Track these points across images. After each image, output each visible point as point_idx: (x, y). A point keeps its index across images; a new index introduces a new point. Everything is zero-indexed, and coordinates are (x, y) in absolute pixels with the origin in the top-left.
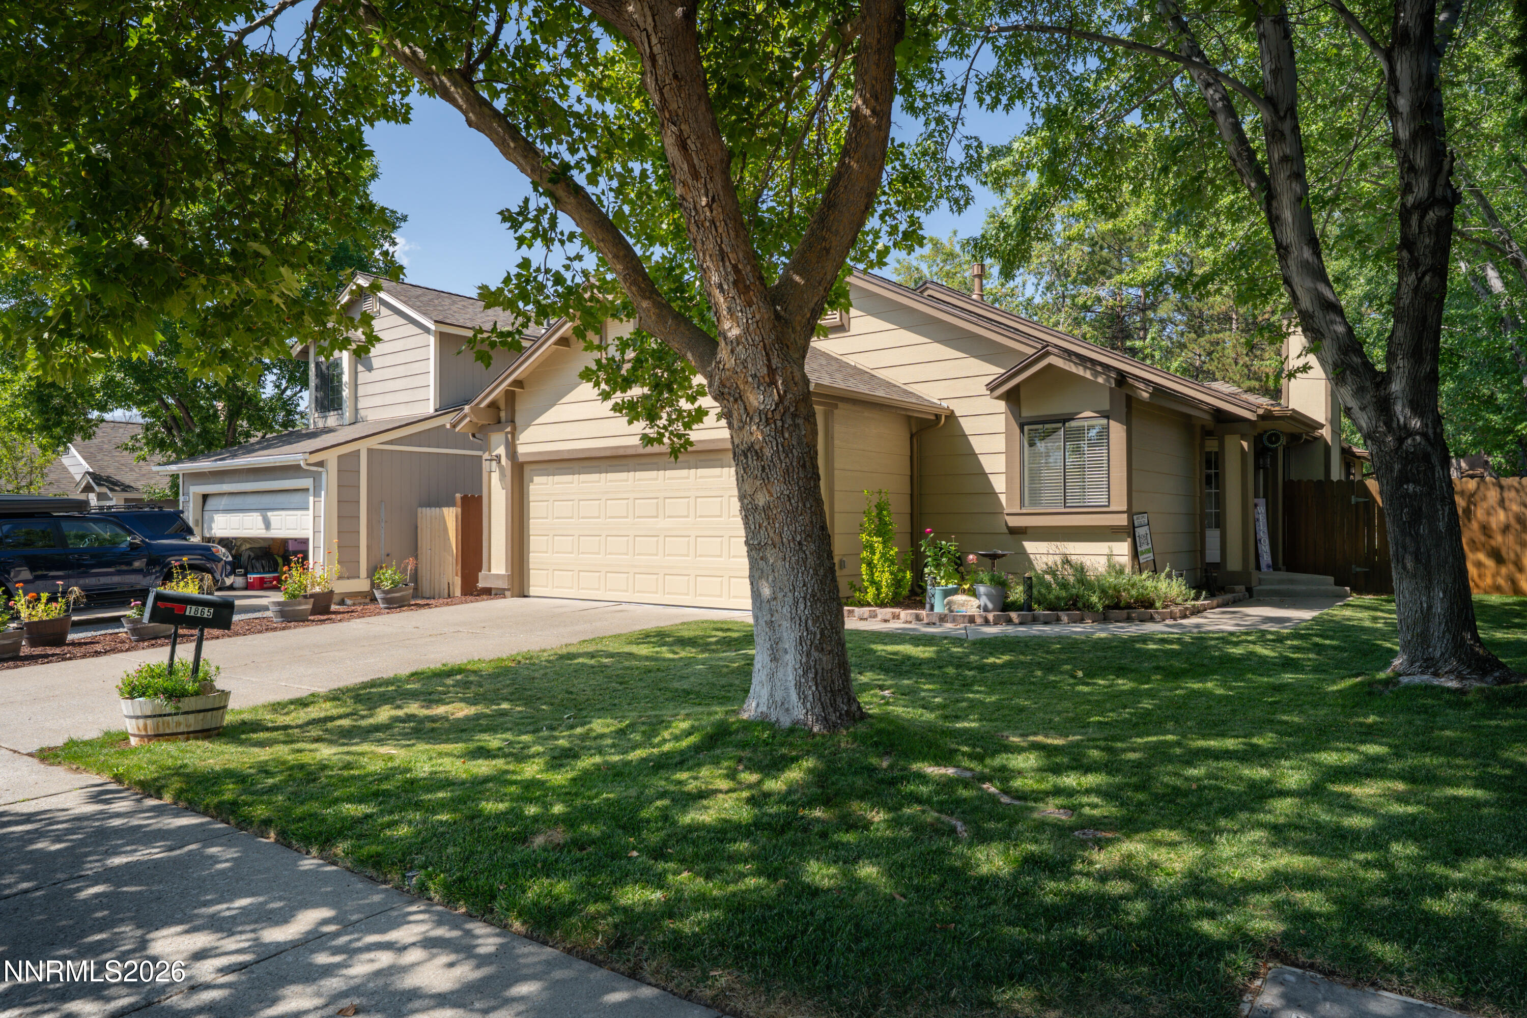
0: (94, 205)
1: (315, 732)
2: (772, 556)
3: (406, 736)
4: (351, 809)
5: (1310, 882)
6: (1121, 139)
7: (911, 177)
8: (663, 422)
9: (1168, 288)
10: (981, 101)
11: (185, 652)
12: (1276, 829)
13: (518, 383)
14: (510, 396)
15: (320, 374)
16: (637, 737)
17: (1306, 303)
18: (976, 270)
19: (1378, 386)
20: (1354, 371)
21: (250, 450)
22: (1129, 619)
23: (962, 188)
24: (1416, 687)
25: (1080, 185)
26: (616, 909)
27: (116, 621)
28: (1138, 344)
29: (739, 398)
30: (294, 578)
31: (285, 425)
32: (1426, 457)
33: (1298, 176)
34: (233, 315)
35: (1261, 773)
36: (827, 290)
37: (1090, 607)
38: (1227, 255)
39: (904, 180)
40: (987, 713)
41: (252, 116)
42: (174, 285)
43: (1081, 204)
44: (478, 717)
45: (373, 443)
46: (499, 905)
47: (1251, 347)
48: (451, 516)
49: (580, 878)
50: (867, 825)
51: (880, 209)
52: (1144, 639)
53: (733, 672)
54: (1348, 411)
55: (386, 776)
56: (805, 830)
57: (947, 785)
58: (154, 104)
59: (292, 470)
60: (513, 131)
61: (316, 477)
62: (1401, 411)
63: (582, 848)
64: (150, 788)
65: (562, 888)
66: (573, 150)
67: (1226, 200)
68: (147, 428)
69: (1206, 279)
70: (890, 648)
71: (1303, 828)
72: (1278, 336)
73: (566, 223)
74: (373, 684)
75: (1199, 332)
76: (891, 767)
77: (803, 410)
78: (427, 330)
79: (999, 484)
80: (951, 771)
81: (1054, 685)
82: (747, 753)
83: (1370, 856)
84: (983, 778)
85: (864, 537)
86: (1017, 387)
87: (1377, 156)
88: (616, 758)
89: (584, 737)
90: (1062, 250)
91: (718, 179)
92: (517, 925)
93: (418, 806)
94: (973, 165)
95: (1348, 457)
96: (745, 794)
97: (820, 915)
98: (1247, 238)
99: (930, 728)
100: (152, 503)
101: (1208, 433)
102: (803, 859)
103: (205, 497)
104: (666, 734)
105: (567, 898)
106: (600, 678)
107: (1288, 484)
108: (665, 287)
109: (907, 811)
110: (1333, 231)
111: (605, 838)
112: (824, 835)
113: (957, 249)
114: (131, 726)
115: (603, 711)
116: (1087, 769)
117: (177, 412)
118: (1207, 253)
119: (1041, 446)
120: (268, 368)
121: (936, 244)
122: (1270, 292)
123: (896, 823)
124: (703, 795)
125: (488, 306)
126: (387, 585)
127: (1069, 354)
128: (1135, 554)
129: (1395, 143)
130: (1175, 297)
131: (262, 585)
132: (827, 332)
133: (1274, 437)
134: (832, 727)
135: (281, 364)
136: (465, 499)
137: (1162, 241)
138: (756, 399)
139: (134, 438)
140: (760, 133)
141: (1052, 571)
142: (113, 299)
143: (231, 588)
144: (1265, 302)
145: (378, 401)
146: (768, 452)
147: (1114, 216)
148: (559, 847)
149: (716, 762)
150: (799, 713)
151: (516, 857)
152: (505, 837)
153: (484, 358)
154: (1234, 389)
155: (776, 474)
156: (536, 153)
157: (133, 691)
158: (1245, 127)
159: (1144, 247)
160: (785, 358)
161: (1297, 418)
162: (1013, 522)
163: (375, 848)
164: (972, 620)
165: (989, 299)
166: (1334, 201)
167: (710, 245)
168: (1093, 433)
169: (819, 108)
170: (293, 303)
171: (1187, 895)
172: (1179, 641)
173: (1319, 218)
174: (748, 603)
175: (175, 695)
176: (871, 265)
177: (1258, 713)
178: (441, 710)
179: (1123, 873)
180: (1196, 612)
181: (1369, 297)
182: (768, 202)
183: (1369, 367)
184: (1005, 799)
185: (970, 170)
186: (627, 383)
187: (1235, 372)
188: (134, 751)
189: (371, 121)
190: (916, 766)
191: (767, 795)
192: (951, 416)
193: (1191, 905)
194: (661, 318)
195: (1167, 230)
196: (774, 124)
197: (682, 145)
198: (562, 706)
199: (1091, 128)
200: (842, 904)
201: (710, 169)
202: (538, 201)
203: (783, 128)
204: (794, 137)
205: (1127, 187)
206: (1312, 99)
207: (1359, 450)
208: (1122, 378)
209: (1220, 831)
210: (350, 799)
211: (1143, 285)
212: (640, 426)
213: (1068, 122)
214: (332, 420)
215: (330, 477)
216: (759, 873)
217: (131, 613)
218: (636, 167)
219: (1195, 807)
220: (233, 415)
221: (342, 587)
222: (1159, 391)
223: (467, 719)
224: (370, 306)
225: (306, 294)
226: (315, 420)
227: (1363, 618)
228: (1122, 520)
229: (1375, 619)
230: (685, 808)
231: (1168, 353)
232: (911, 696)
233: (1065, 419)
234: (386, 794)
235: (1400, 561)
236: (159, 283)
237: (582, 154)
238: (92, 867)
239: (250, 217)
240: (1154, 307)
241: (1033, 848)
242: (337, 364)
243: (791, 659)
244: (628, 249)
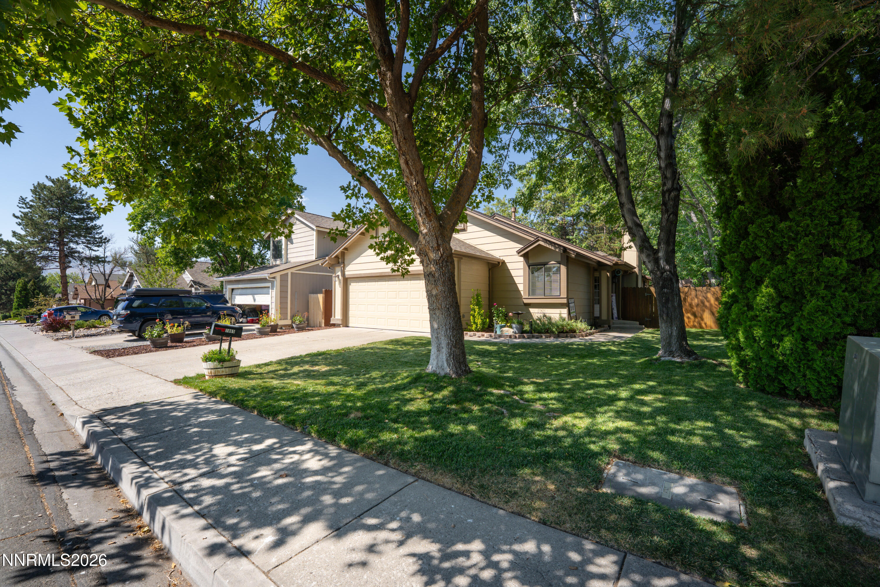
0: (196, 185)
1: (271, 375)
2: (438, 312)
3: (304, 377)
4: (284, 403)
5: (628, 431)
6: (565, 164)
7: (489, 176)
8: (399, 264)
9: (582, 218)
10: (515, 149)
11: (225, 346)
12: (617, 412)
13: (346, 249)
14: (343, 254)
15: (274, 245)
16: (388, 378)
17: (630, 224)
18: (513, 210)
19: (655, 254)
20: (647, 249)
21: (249, 272)
22: (567, 337)
23: (508, 180)
24: (667, 361)
25: (550, 180)
26: (380, 441)
27: (201, 334)
28: (571, 237)
29: (426, 255)
30: (264, 319)
31: (261, 264)
32: (671, 280)
33: (627, 178)
34: (243, 224)
35: (612, 392)
36: (459, 216)
37: (553, 332)
38: (602, 206)
39: (487, 177)
40: (516, 371)
41: (252, 152)
42: (223, 213)
43: (550, 186)
44: (330, 371)
45: (293, 270)
46: (337, 439)
47: (611, 239)
48: (321, 297)
49: (367, 430)
50: (471, 411)
51: (478, 187)
52: (572, 344)
53: (423, 355)
54: (644, 263)
55: (297, 392)
56: (449, 413)
57: (501, 397)
58: (218, 148)
59: (264, 280)
60: (345, 157)
61: (272, 283)
62: (662, 263)
63: (368, 419)
64: (212, 394)
65: (361, 433)
66: (366, 165)
67: (602, 186)
68: (213, 264)
69: (595, 215)
70: (481, 347)
71: (626, 412)
72: (620, 236)
73: (364, 191)
74: (292, 358)
75: (593, 234)
76: (481, 390)
77: (450, 260)
78: (313, 229)
79: (521, 287)
80: (502, 392)
81: (539, 360)
82: (428, 385)
83: (649, 421)
84: (514, 394)
85: (472, 306)
86: (527, 252)
87: (654, 173)
88: (380, 386)
89: (368, 378)
90: (544, 203)
91: (419, 175)
92: (344, 446)
93: (308, 403)
94: (512, 172)
95: (644, 279)
96: (427, 400)
97: (454, 443)
98: (609, 200)
99: (495, 376)
100: (214, 291)
101: (595, 270)
102: (448, 423)
103: (233, 290)
104: (399, 378)
105: (362, 436)
106: (375, 357)
107: (623, 289)
108: (399, 214)
109: (486, 406)
110: (639, 198)
111: (375, 416)
112: (456, 415)
113: (507, 202)
114: (206, 372)
115: (375, 369)
116: (551, 391)
117: (223, 259)
118: (595, 205)
119: (536, 274)
120: (256, 243)
121: (499, 200)
122: (618, 219)
123: (482, 410)
124: (411, 400)
125: (335, 220)
126: (297, 322)
127: (546, 241)
128: (569, 313)
129: (660, 168)
130: (584, 221)
131: (252, 322)
132: (458, 231)
133: (619, 272)
134: (459, 376)
135: (260, 241)
136: (326, 291)
137: (579, 200)
138: (432, 256)
139: (208, 268)
140: (435, 159)
141: (540, 319)
142: (202, 218)
143: (242, 323)
144: (616, 223)
145: (295, 255)
146: (437, 275)
147: (563, 191)
148: (360, 418)
149: (416, 387)
150: (448, 370)
151: (344, 422)
152: (340, 414)
153: (334, 239)
154: (605, 254)
155: (440, 283)
156: (354, 165)
157: (207, 359)
158: (609, 161)
159: (573, 202)
160: (444, 241)
161: (627, 265)
162: (526, 301)
163: (292, 417)
164: (510, 337)
165: (517, 220)
166: (639, 188)
167: (416, 199)
168: (555, 269)
169: (456, 151)
170: (264, 219)
171: (586, 436)
172: (585, 345)
173: (634, 194)
174: (429, 330)
175: (221, 361)
176: (474, 207)
177: (612, 370)
178: (316, 368)
179: (563, 428)
180: (590, 334)
181: (652, 223)
182: (437, 184)
183: (651, 247)
184: (521, 402)
185: (511, 174)
186: (386, 250)
187: (605, 248)
188: (207, 381)
189: (294, 154)
190: (490, 390)
191: (436, 400)
192: (504, 263)
193: (587, 440)
194: (398, 225)
195: (581, 196)
196: (440, 156)
197: (407, 163)
198: (361, 367)
199: (554, 160)
200: (462, 440)
201: (417, 172)
202: (354, 183)
203: (444, 158)
204: (448, 160)
205: (567, 181)
206: (632, 152)
207: (648, 277)
208: (565, 249)
209: (598, 413)
210: (284, 400)
211: (573, 216)
212: (391, 265)
213: (546, 158)
214: (278, 262)
215: (277, 282)
216: (432, 428)
217: (206, 331)
218: (389, 171)
219: (589, 404)
220: (243, 260)
221: (281, 323)
222: (578, 254)
223: (326, 371)
224: (292, 220)
225: (270, 216)
226: (272, 262)
227: (649, 337)
228: (565, 301)
229: (653, 337)
230: (405, 405)
231: (582, 241)
232: (488, 364)
233: (545, 264)
234: (297, 398)
235: (662, 316)
236: (218, 212)
237: (369, 166)
238: (193, 421)
239: (249, 189)
240: (576, 224)
241: (531, 419)
242: (280, 241)
243: (445, 351)
244: (387, 200)
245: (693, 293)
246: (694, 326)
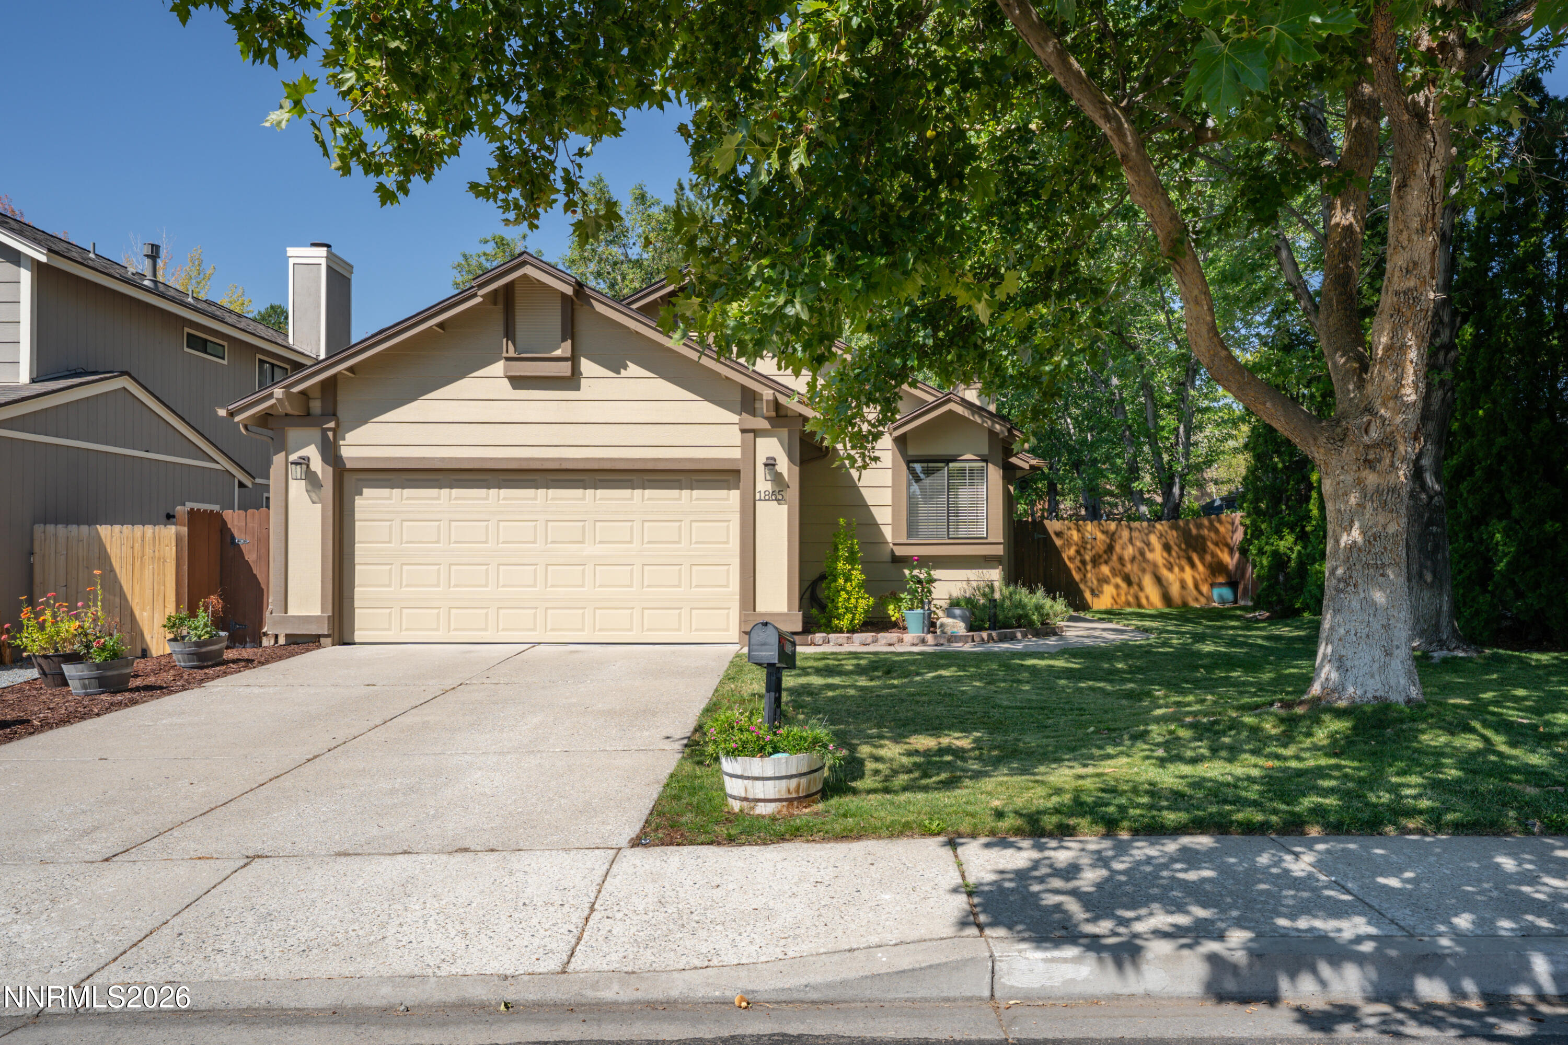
119: (925, 482)
127: (966, 403)
136: (192, 514)
162: (901, 551)
228: (999, 551)
233: (949, 460)
245: (1125, 534)
246: (1129, 604)
